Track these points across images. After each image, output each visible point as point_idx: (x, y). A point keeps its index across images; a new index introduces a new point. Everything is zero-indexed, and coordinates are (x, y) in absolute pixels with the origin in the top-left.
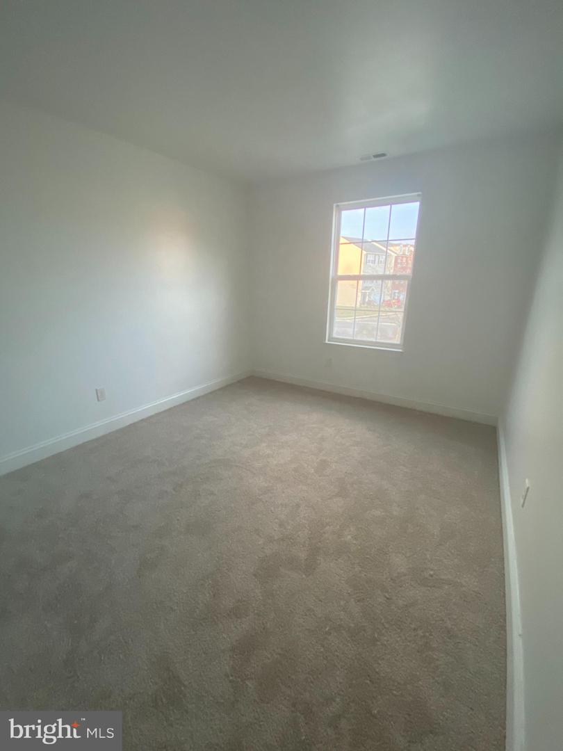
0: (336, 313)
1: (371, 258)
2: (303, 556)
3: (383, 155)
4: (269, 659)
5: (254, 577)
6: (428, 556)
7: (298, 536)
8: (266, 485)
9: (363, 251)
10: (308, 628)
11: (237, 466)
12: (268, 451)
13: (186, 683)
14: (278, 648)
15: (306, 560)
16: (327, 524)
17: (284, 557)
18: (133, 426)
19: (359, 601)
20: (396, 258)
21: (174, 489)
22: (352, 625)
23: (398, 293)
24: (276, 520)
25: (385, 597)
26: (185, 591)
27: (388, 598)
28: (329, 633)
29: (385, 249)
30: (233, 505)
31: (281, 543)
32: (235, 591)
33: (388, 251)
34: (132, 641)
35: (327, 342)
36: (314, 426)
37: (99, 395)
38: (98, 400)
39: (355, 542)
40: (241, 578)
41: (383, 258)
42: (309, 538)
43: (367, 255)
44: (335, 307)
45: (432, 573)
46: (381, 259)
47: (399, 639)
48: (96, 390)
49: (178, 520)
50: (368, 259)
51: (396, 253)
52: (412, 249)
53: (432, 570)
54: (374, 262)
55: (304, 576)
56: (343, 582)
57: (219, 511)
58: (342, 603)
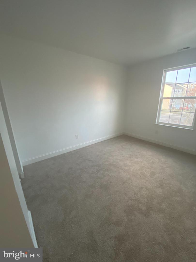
0: (161, 112)
1: (175, 90)
2: (144, 208)
4: (129, 246)
5: (124, 212)
7: (142, 200)
8: (129, 177)
10: (146, 239)
11: (118, 167)
12: (130, 164)
13: (98, 244)
14: (133, 243)
15: (146, 211)
16: (155, 198)
17: (136, 207)
18: (85, 148)
19: (169, 235)
20: (187, 90)
21: (97, 171)
22: (165, 244)
24: (133, 192)
25: (181, 236)
26: (99, 210)
28: (155, 244)
29: (182, 86)
30: (116, 182)
31: (135, 201)
32: (117, 215)
35: (156, 124)
36: (149, 157)
38: (76, 138)
39: (167, 209)
40: (119, 211)
42: (147, 202)
44: (161, 110)
46: (180, 90)
48: (76, 135)
49: (98, 183)
56: (161, 225)
57: (112, 183)
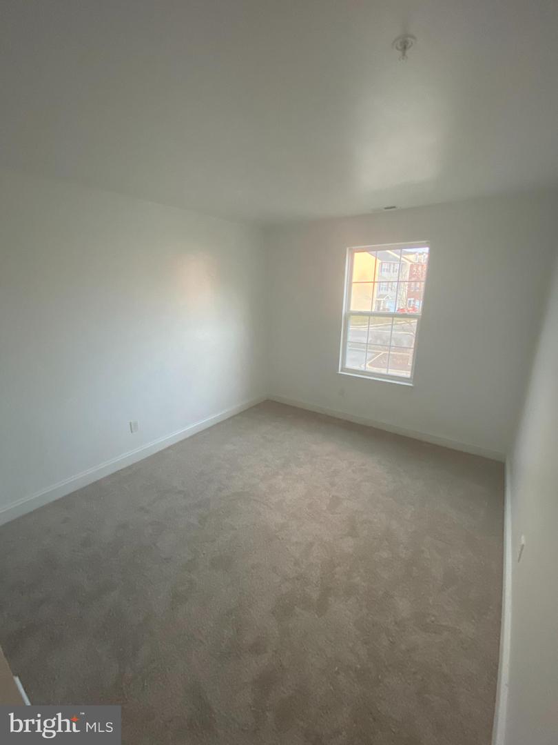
1: (385, 266)
2: (315, 596)
3: (394, 207)
4: (285, 693)
5: (271, 615)
6: (431, 601)
7: (311, 576)
8: (282, 522)
9: (378, 260)
10: (319, 667)
11: (254, 500)
12: (284, 485)
13: (216, 711)
14: (293, 684)
15: (318, 600)
16: (338, 564)
17: (298, 597)
19: (365, 643)
20: (412, 266)
21: (199, 522)
23: (414, 301)
24: (292, 559)
25: (389, 640)
26: (212, 625)
27: (391, 642)
28: (338, 673)
29: (399, 257)
30: (252, 541)
31: (296, 582)
32: (255, 627)
33: (402, 259)
34: (169, 669)
35: (340, 372)
36: (327, 458)
37: (133, 427)
38: (132, 432)
39: (363, 584)
40: (260, 616)
41: (397, 267)
42: (321, 578)
43: (382, 264)
45: (433, 618)
46: (396, 268)
47: (399, 682)
48: (131, 423)
49: (204, 554)
50: (383, 267)
51: (410, 261)
52: (427, 256)
53: (433, 616)
54: (388, 271)
55: (316, 616)
56: (352, 624)
57: (240, 546)
58: (351, 645)
